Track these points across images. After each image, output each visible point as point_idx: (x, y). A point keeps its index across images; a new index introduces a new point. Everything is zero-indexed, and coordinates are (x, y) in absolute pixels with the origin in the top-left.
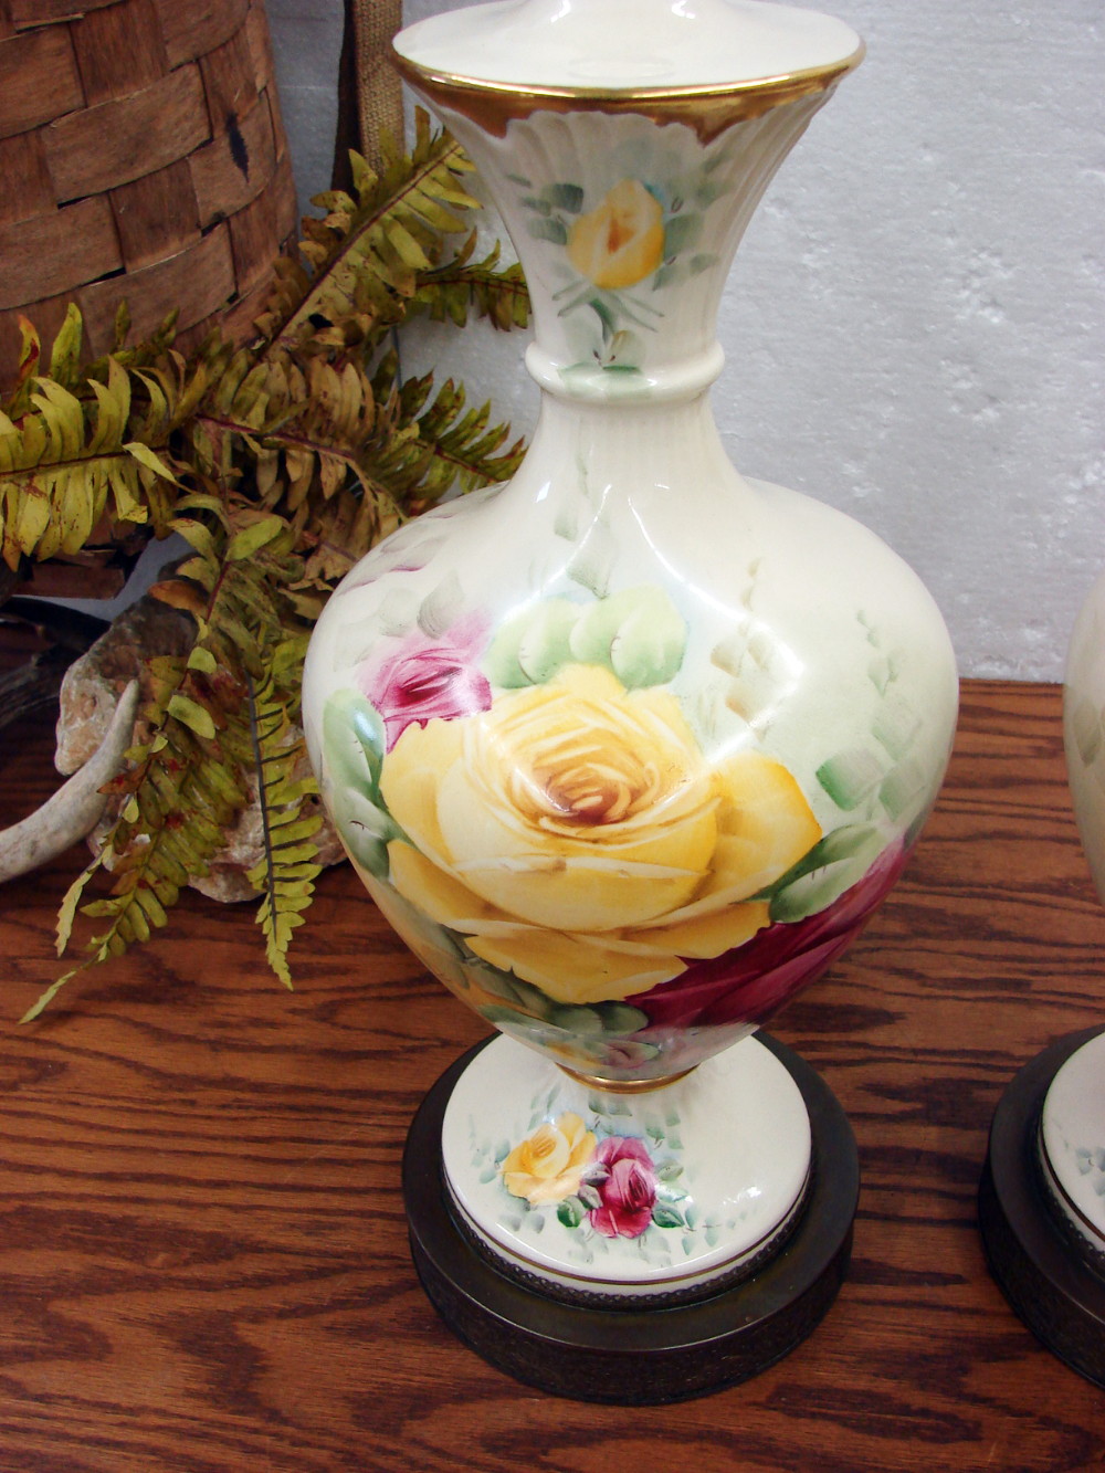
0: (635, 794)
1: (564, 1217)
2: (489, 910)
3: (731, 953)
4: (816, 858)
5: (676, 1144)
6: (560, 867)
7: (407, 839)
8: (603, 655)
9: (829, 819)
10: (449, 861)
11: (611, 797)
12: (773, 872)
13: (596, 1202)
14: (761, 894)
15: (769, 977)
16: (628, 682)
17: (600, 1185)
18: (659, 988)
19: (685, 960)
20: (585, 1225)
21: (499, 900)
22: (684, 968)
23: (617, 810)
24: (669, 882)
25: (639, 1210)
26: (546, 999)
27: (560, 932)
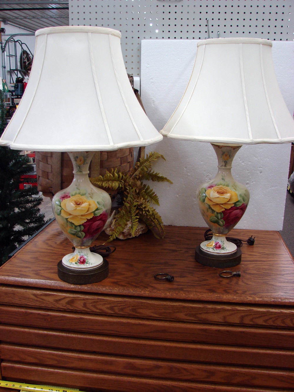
0: (82, 203)
1: (76, 263)
2: (70, 214)
3: (91, 219)
4: (97, 209)
5: (88, 257)
6: (76, 209)
7: (63, 209)
8: (79, 194)
9: (98, 206)
10: (67, 210)
11: (80, 203)
12: (94, 210)
13: (79, 262)
14: (93, 212)
15: (95, 223)
16: (81, 195)
17: (80, 260)
18: (85, 223)
19: (87, 219)
20: (78, 264)
21: (71, 213)
22: (87, 220)
23: (81, 204)
24: (85, 210)
25: (84, 262)
26: (75, 225)
27: (76, 216)
